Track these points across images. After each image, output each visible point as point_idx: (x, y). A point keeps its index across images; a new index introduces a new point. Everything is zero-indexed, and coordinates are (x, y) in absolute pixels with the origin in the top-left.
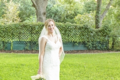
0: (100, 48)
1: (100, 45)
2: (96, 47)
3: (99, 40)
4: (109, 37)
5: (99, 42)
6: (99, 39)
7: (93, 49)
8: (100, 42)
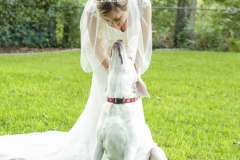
0: (33, 41)
1: (32, 33)
2: (21, 39)
3: (28, 19)
4: (56, 10)
5: (31, 26)
6: (29, 15)
7: (12, 46)
8: (31, 24)
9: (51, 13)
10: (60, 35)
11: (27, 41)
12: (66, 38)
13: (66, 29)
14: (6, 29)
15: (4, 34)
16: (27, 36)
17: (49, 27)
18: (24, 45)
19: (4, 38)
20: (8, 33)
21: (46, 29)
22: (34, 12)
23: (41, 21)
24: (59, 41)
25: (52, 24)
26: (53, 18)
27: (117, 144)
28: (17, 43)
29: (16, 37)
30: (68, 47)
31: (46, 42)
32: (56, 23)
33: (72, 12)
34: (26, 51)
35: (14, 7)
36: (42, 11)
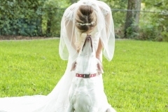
9: (38, 12)
10: (44, 28)
11: (21, 32)
12: (49, 30)
13: (49, 24)
14: (7, 22)
15: (6, 26)
16: (21, 28)
17: (37, 22)
18: (20, 35)
19: (5, 29)
20: (8, 25)
21: (35, 23)
22: (27, 11)
23: (31, 18)
24: (44, 32)
25: (39, 20)
26: (40, 16)
27: (84, 106)
28: (14, 33)
29: (14, 29)
30: (50, 36)
31: (34, 32)
32: (42, 19)
33: (53, 12)
34: (21, 39)
35: (13, 8)
36: (33, 11)
